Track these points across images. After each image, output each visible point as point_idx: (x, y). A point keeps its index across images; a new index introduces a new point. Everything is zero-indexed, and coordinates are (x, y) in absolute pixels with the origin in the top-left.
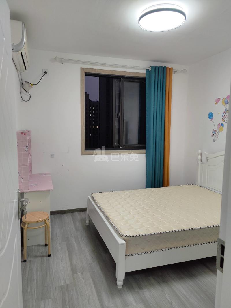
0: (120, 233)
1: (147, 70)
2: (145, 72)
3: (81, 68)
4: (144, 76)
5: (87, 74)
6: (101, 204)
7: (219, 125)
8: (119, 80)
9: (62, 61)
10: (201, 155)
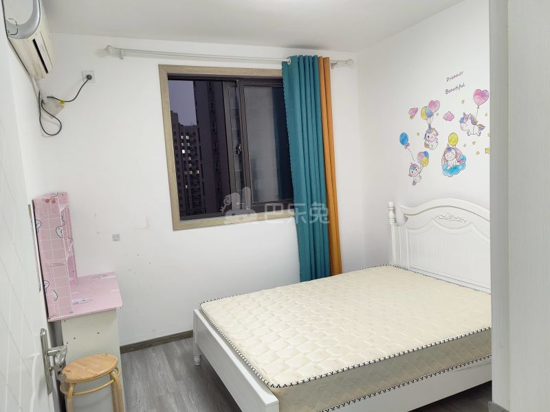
0: (266, 382)
1: (284, 64)
2: (280, 67)
3: (159, 65)
4: (279, 74)
5: (171, 77)
6: (220, 323)
7: (420, 154)
8: (234, 84)
9: (120, 53)
10: (394, 211)
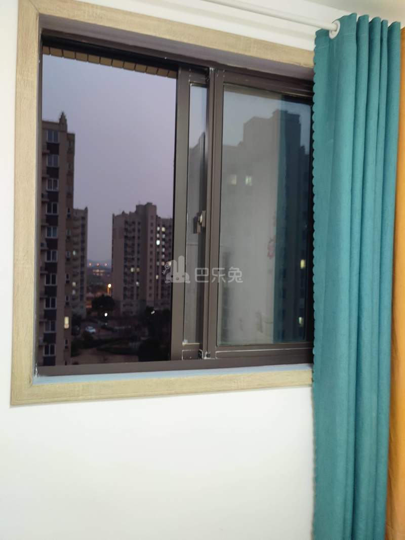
1: (322, 35)
2: (311, 46)
4: (307, 62)
8: (203, 78)
